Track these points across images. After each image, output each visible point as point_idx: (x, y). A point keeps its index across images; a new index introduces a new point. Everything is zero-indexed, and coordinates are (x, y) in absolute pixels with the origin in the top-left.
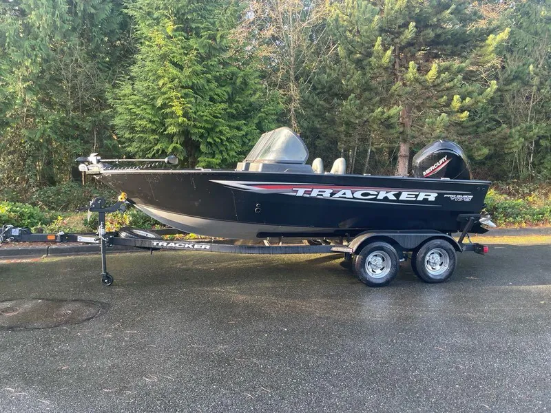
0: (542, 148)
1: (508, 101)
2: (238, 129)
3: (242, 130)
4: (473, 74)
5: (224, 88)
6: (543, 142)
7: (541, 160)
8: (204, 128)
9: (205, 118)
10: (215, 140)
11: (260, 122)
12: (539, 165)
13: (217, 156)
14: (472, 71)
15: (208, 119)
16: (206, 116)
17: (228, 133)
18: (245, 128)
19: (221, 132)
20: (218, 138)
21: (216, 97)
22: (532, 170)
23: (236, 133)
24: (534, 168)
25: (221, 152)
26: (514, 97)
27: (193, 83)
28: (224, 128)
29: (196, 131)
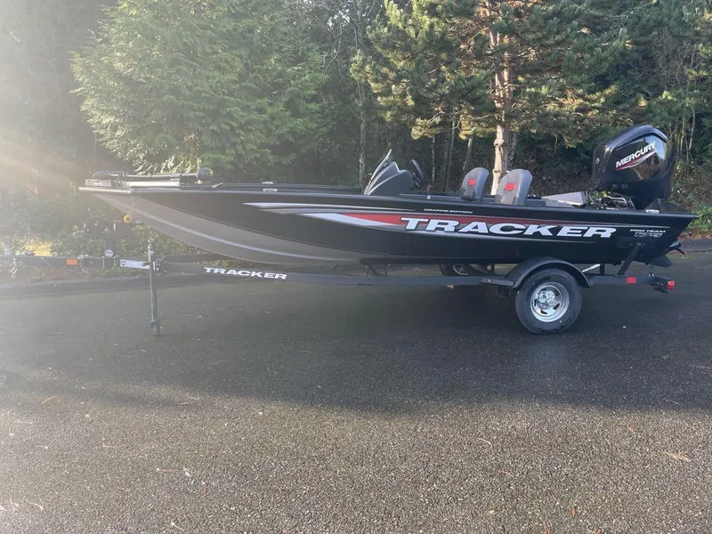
0: (705, 129)
1: (661, 66)
2: (261, 111)
3: (265, 112)
4: (597, 21)
5: (234, 52)
6: (706, 121)
7: (703, 146)
8: (204, 110)
9: (204, 95)
10: (221, 128)
11: (291, 100)
12: (701, 152)
13: (227, 151)
14: (596, 17)
15: (208, 95)
16: (206, 92)
17: (241, 116)
18: (269, 110)
19: (230, 115)
20: (227, 124)
21: (223, 64)
22: (690, 161)
23: (255, 116)
24: (694, 157)
25: (233, 145)
26: (669, 60)
27: (185, 44)
28: (233, 109)
29: (192, 114)
